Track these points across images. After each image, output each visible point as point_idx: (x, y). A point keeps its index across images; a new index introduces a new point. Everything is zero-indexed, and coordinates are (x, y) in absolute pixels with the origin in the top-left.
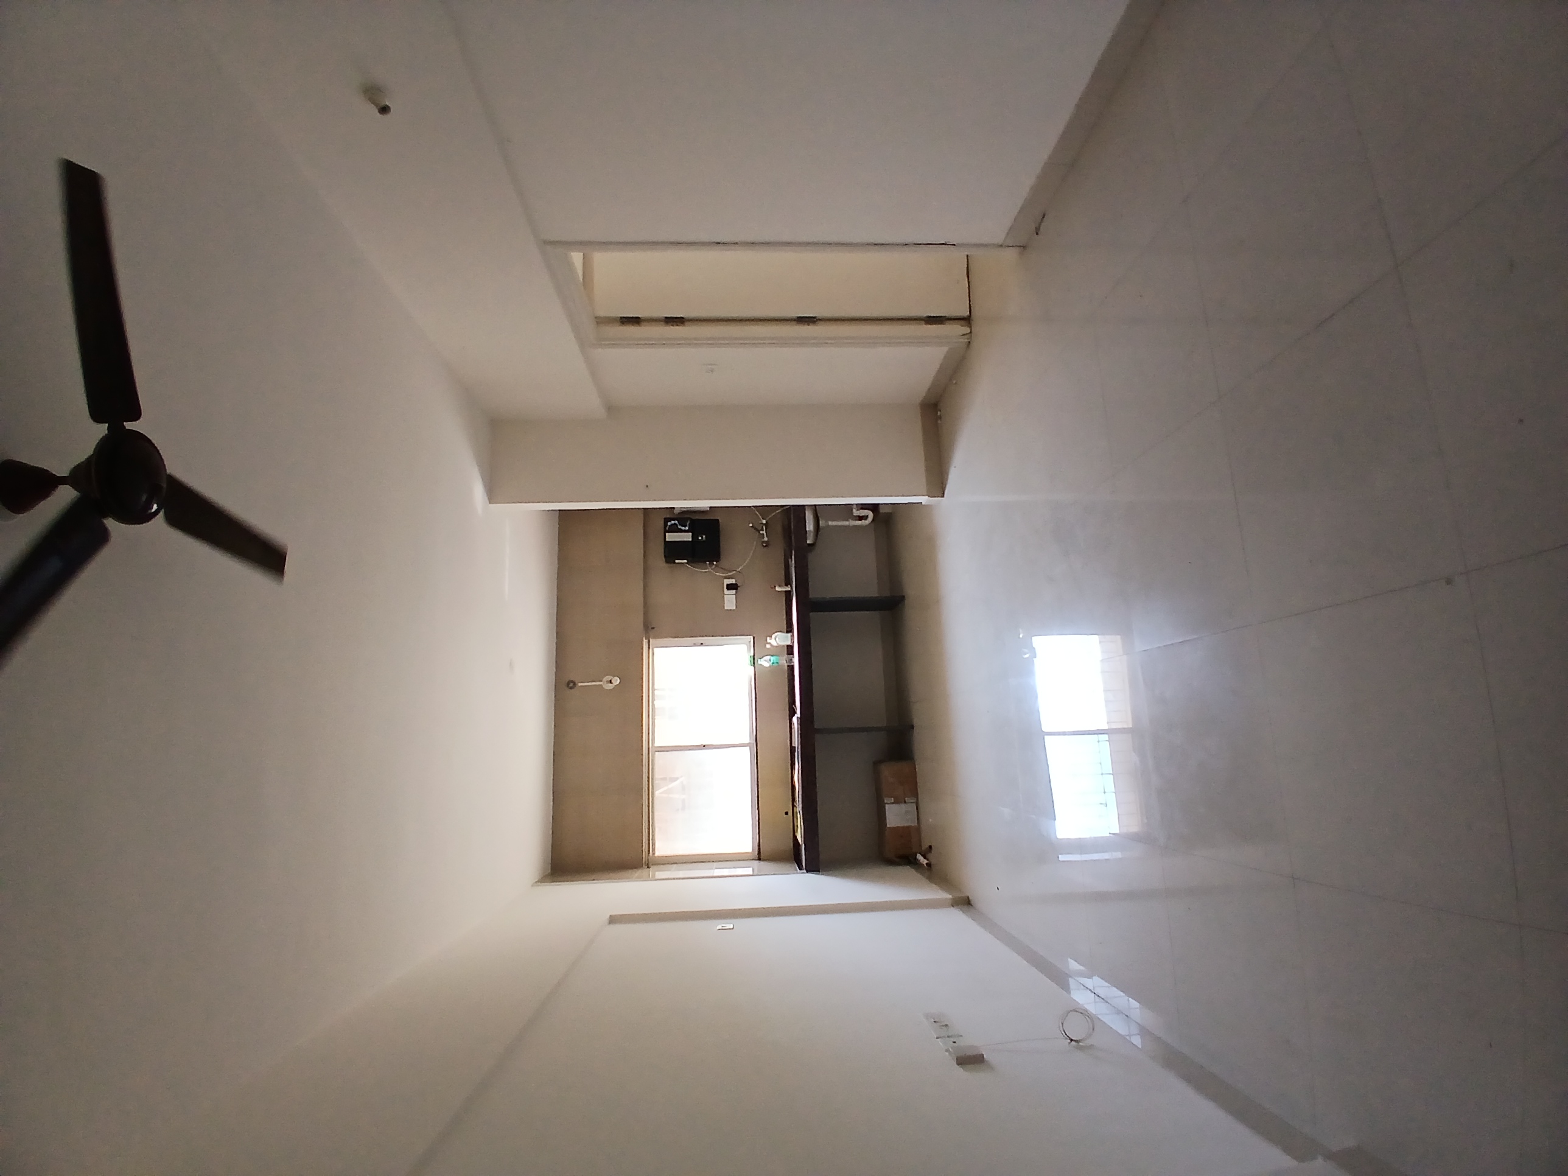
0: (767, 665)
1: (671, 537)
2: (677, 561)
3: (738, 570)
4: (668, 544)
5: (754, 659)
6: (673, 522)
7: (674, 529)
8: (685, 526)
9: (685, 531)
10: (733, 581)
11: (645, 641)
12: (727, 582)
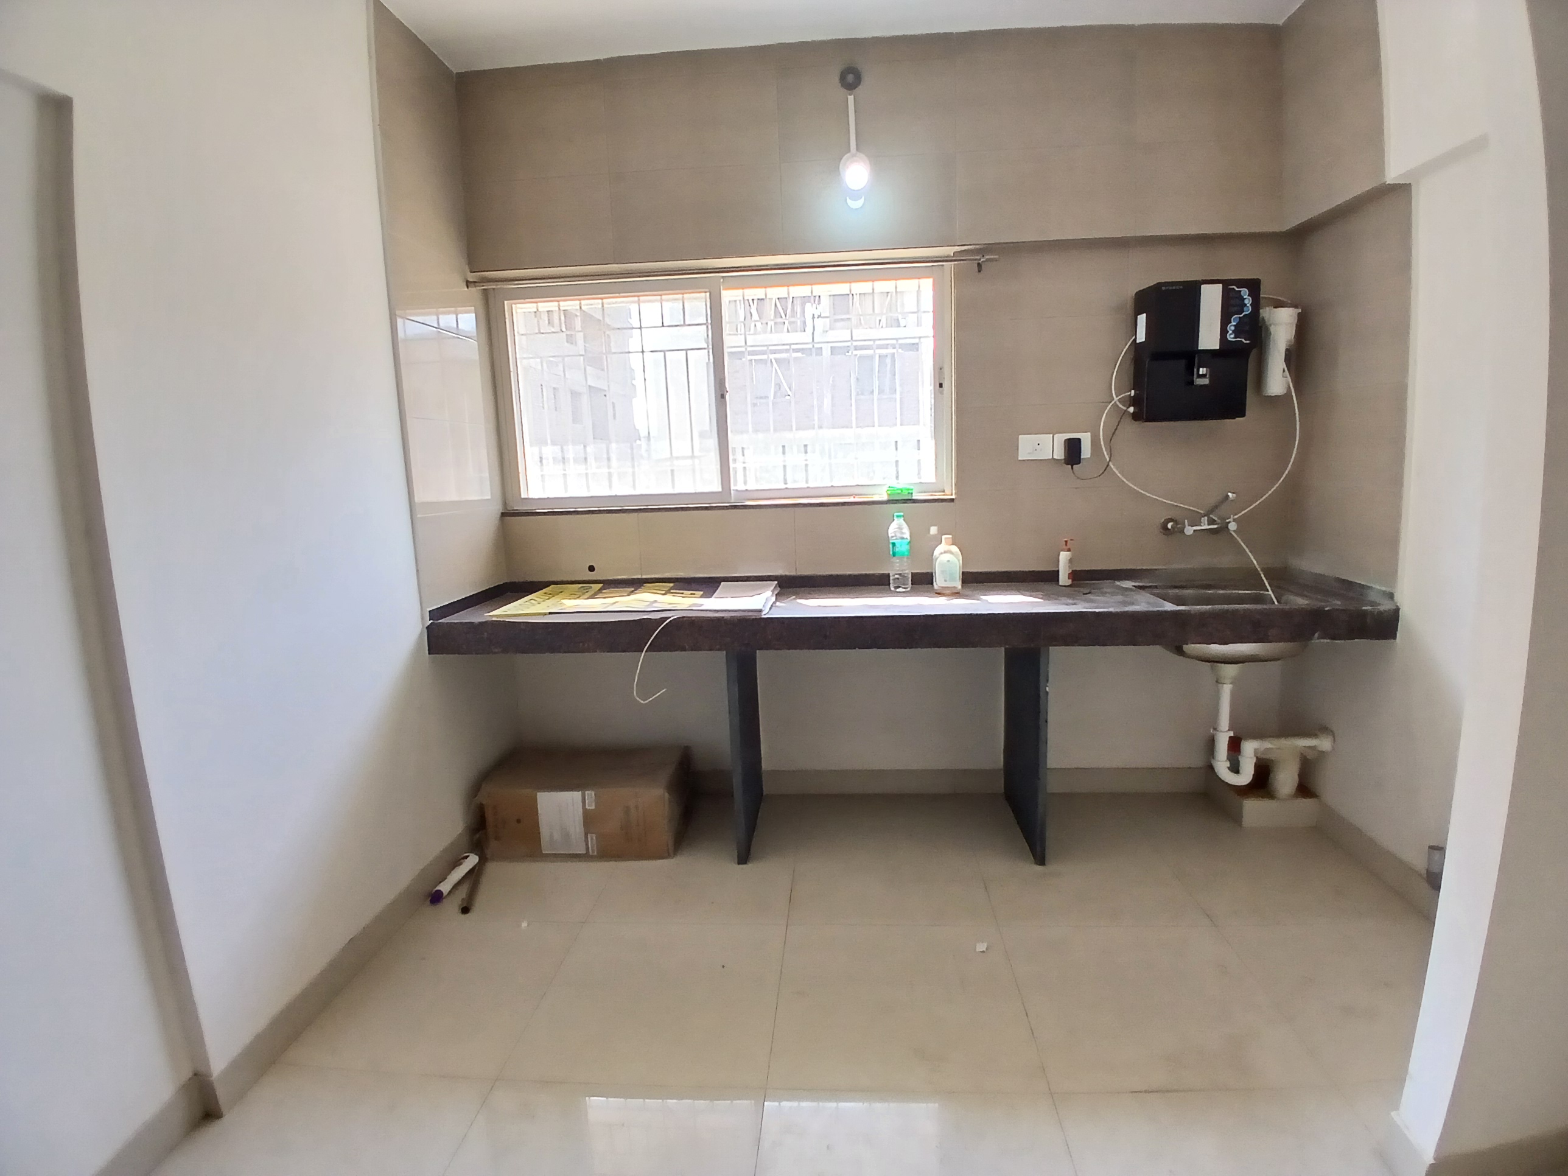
0: (892, 529)
1: (1211, 298)
2: (1142, 319)
3: (1111, 464)
4: (1190, 293)
5: (906, 501)
6: (1248, 301)
7: (1230, 305)
8: (1237, 333)
9: (1224, 332)
10: (1086, 452)
11: (950, 251)
12: (1086, 439)
